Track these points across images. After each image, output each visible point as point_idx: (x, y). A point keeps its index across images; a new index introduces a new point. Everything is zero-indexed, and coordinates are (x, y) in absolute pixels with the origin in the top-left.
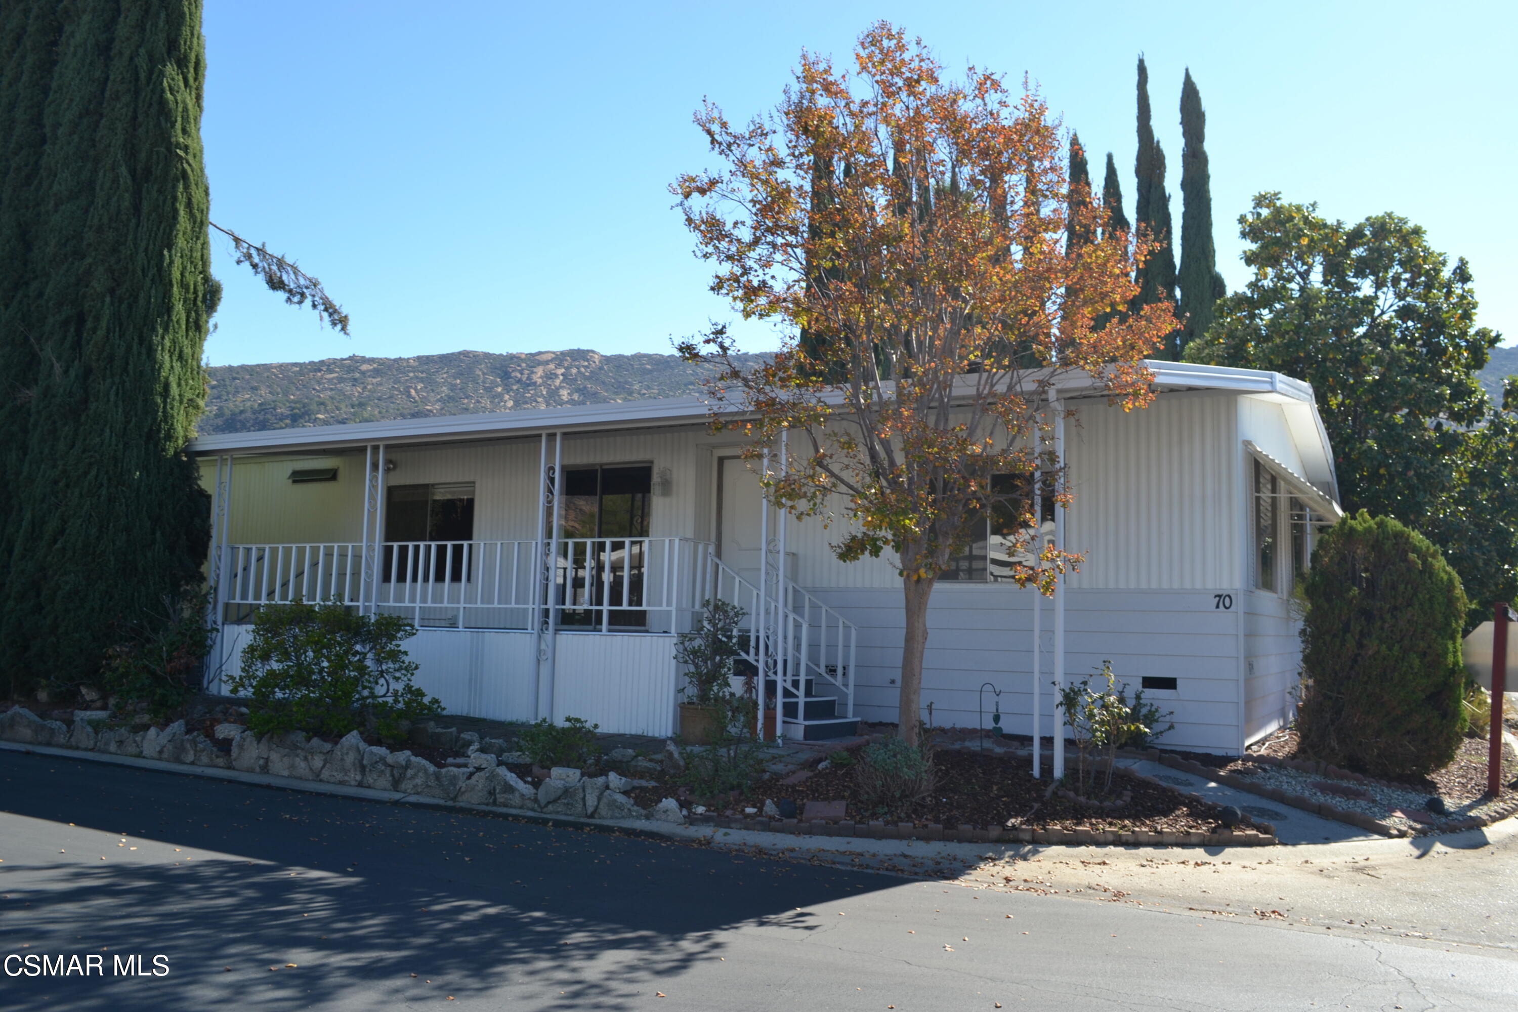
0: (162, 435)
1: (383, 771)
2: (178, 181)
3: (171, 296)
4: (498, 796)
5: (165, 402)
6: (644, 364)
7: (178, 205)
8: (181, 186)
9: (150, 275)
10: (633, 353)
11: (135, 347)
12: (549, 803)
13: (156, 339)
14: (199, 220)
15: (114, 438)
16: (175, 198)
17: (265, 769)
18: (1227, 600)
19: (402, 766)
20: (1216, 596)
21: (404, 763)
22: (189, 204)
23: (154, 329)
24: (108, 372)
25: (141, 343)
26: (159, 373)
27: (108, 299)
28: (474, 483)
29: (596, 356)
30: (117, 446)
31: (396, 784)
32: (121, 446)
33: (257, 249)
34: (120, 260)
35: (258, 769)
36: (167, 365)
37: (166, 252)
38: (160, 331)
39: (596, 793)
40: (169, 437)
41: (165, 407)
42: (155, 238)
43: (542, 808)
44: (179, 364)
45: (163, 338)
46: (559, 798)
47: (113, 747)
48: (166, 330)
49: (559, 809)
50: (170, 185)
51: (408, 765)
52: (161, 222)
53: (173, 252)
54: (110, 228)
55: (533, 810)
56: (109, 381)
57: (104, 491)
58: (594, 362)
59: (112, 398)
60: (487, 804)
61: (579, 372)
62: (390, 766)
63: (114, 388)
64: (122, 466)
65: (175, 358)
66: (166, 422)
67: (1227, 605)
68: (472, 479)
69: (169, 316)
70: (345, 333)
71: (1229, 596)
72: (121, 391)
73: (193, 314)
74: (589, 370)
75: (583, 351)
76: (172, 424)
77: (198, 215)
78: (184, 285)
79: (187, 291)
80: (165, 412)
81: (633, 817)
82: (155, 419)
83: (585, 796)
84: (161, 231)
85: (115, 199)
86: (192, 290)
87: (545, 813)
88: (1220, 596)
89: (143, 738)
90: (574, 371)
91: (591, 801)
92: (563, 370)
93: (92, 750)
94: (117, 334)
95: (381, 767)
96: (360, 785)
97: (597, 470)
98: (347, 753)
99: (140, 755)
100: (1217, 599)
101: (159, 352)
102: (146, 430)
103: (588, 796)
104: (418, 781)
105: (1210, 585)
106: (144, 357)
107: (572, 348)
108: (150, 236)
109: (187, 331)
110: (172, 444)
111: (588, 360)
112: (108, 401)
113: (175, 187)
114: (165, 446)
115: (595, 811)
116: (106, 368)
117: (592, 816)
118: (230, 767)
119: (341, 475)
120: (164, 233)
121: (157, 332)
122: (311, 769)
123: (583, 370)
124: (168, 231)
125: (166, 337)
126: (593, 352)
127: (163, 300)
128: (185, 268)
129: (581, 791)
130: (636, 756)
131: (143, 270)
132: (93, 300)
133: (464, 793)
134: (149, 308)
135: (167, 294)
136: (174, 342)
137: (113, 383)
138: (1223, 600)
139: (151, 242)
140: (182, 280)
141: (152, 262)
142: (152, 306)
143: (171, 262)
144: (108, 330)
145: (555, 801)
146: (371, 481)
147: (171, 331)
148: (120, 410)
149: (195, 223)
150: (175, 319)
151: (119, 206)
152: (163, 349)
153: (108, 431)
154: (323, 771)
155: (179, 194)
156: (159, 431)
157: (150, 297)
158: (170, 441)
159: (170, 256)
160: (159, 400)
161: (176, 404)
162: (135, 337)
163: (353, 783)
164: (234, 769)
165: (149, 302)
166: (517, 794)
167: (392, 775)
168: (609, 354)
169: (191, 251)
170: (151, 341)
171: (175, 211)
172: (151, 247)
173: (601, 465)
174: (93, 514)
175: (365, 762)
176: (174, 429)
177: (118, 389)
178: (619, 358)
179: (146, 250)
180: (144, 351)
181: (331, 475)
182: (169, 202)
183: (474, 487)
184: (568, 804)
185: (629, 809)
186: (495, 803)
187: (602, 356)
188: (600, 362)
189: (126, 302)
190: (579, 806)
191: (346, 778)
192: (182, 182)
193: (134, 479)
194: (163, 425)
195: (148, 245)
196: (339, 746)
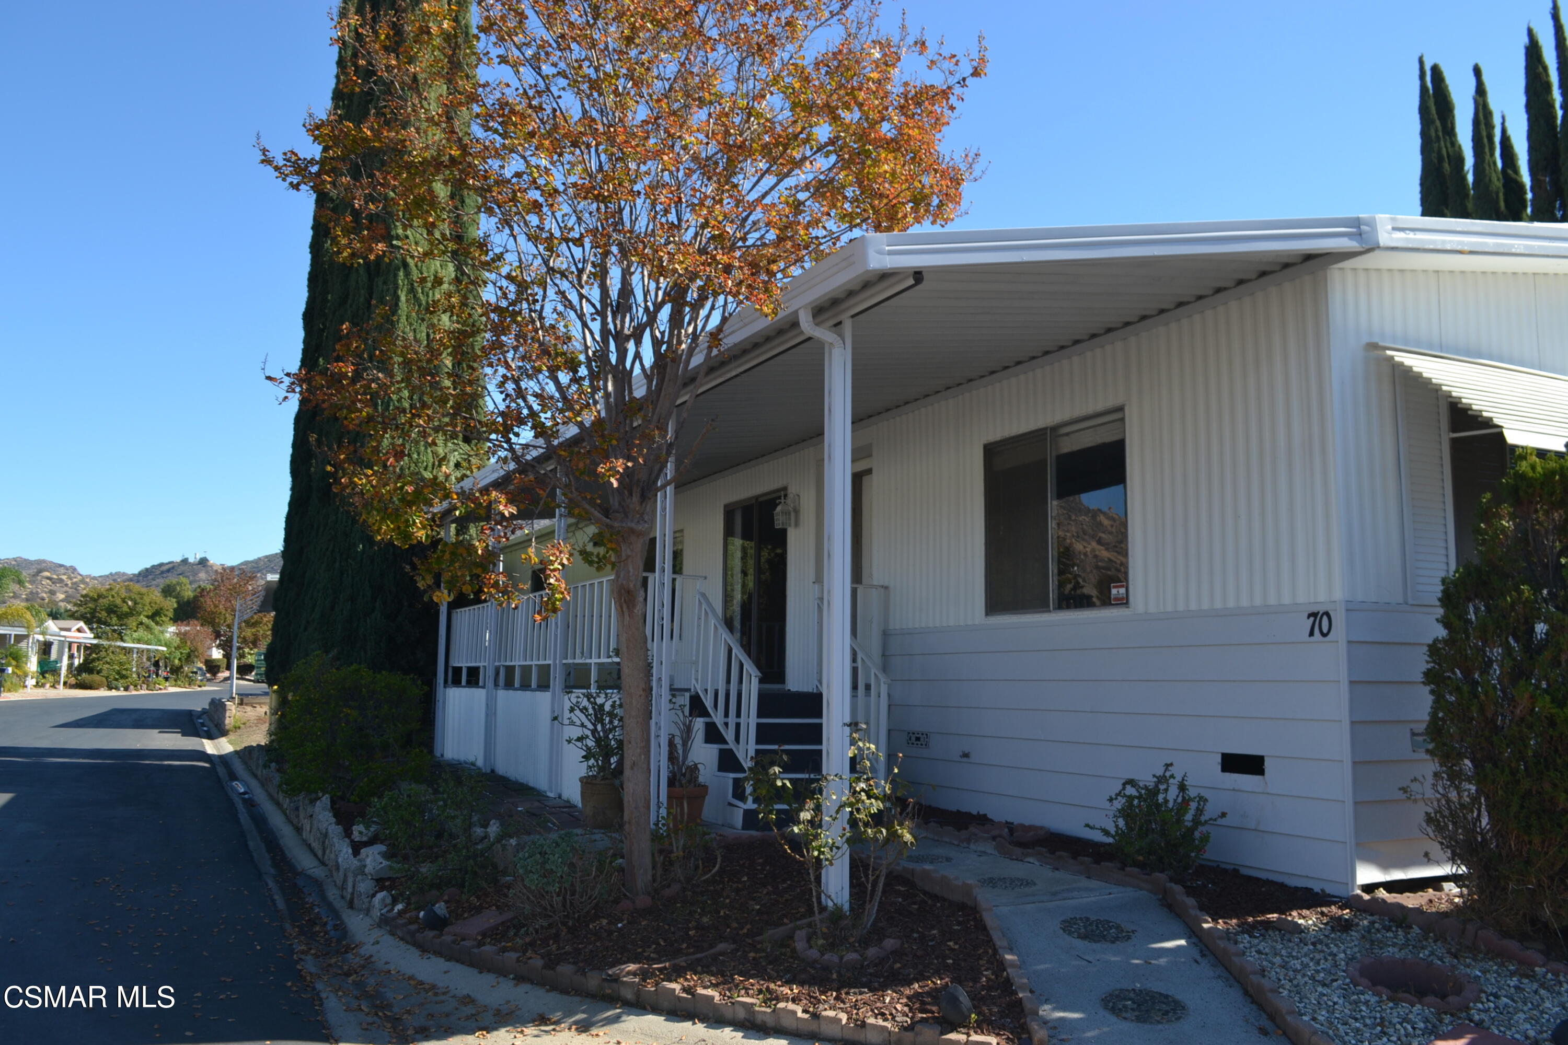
2: (399, 270)
8: (401, 273)
15: (345, 515)
18: (1325, 620)
20: (1309, 616)
28: (683, 531)
30: (347, 522)
32: (350, 522)
50: (389, 277)
57: (337, 565)
64: (350, 541)
67: (1325, 630)
71: (1327, 614)
88: (1313, 615)
97: (754, 504)
100: (1312, 619)
105: (1302, 598)
138: (1319, 621)
173: (757, 497)
174: (329, 586)
183: (683, 535)
192: (402, 270)
193: (357, 552)
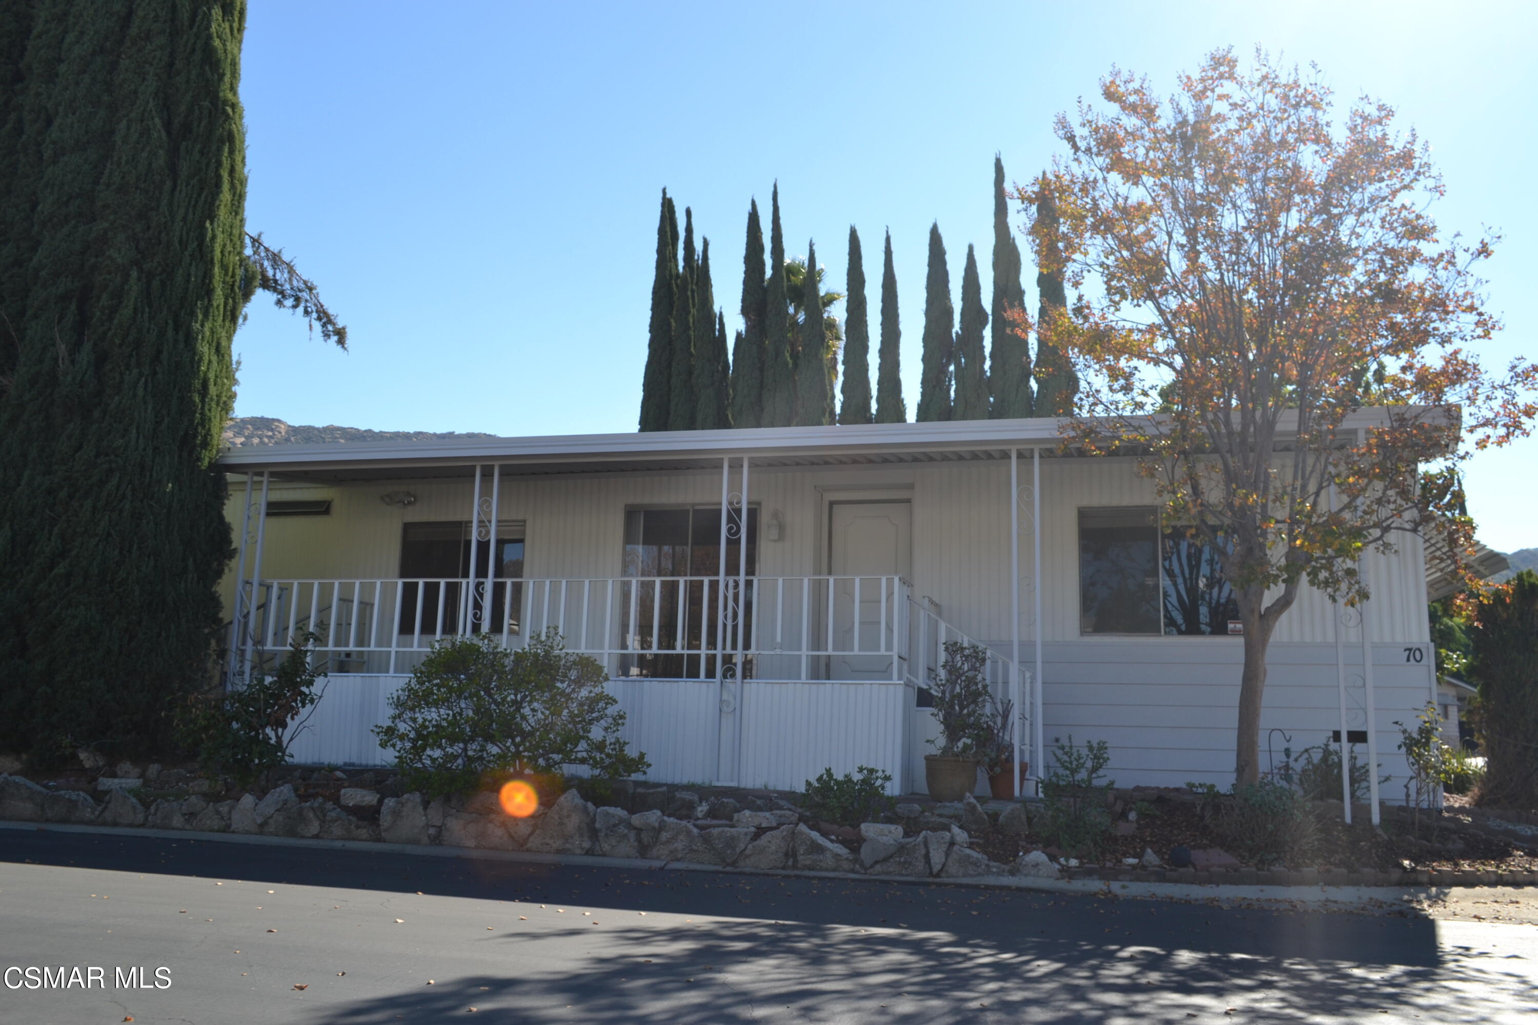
0: (198, 442)
1: (626, 835)
2: (224, 143)
3: (211, 277)
4: (800, 858)
5: (203, 401)
6: (336, 438)
7: (222, 172)
8: (226, 150)
9: (189, 249)
10: (325, 425)
11: (170, 333)
12: (877, 862)
13: (196, 326)
14: (238, 192)
15: (141, 441)
16: (219, 164)
17: (437, 840)
18: (1418, 653)
19: (654, 828)
20: (1405, 650)
21: (656, 825)
22: (232, 171)
23: (193, 314)
24: (133, 360)
25: (176, 329)
26: (199, 367)
27: (134, 274)
28: (525, 521)
29: (283, 426)
30: (144, 450)
31: (643, 850)
32: (150, 451)
33: (251, 237)
34: (149, 228)
35: (425, 840)
36: (206, 358)
37: (208, 224)
38: (200, 317)
39: (944, 847)
40: (205, 444)
41: (203, 408)
42: (195, 206)
43: (866, 869)
44: (216, 357)
45: (202, 326)
46: (891, 856)
47: (177, 821)
48: (206, 315)
49: (891, 869)
50: (214, 147)
51: (662, 827)
52: (202, 189)
53: (215, 225)
54: (137, 188)
55: (853, 871)
56: (135, 371)
57: (127, 505)
58: (280, 433)
59: (140, 392)
60: (784, 868)
61: (262, 442)
62: (635, 828)
63: (143, 379)
64: (151, 476)
65: (213, 351)
66: (204, 427)
67: (1418, 658)
68: (520, 517)
69: (210, 301)
70: (343, 347)
71: (1419, 650)
72: (150, 385)
73: (230, 301)
74: (273, 441)
75: (268, 420)
76: (209, 430)
77: (239, 187)
78: (225, 268)
79: (226, 274)
80: (202, 414)
81: (993, 873)
82: (191, 421)
83: (928, 853)
84: (203, 198)
85: (145, 154)
86: (230, 273)
87: (871, 874)
88: (1410, 650)
89: (232, 808)
90: (256, 441)
91: (937, 858)
92: (243, 439)
93: (143, 825)
94: (146, 315)
95: (623, 830)
96: (589, 852)
97: (688, 511)
98: (569, 816)
99: (226, 829)
100: (1407, 652)
101: (200, 341)
102: (182, 433)
103: (932, 853)
104: (679, 845)
105: (1399, 639)
106: (181, 345)
107: (255, 415)
108: (189, 203)
109: (224, 320)
110: (207, 454)
111: (272, 430)
112: (135, 395)
113: (219, 150)
114: (200, 453)
115: (941, 870)
116: (131, 355)
117: (938, 875)
118: (379, 840)
119: (336, 507)
120: (205, 202)
121: (197, 317)
122: (511, 836)
123: (266, 440)
124: (209, 200)
125: (206, 324)
126: (279, 421)
127: (203, 281)
128: (224, 246)
129: (922, 846)
130: (923, 812)
131: (180, 242)
132: (109, 273)
133: (749, 856)
134: (187, 289)
135: (207, 275)
136: (212, 332)
137: (141, 374)
138: (1412, 653)
139: (190, 210)
140: (222, 259)
141: (192, 234)
142: (191, 286)
143: (214, 237)
144: (135, 309)
145: (886, 860)
146: (480, 506)
147: (211, 318)
148: (150, 407)
149: (234, 195)
150: (215, 304)
151: (150, 164)
152: (203, 337)
153: (134, 431)
154: (531, 838)
155: (224, 159)
156: (195, 437)
157: (189, 275)
158: (206, 449)
159: (213, 230)
160: (197, 399)
161: (214, 405)
162: (170, 322)
163: (578, 851)
164: (385, 841)
165: (188, 281)
166: (828, 855)
167: (639, 840)
168: (297, 425)
169: (231, 227)
170: (189, 327)
171: (219, 178)
172: (190, 216)
173: (693, 505)
174: (113, 532)
175: (598, 825)
176: (211, 435)
177: (146, 381)
178: (310, 429)
179: (184, 219)
180: (181, 337)
181: (322, 509)
182: (213, 165)
183: (525, 526)
184: (905, 862)
185: (987, 865)
186: (794, 867)
187: (289, 426)
188: (286, 432)
189: (158, 278)
190: (920, 865)
191: (568, 846)
192: (227, 144)
193: (165, 492)
194: (200, 429)
195: (187, 213)
196: (555, 807)
